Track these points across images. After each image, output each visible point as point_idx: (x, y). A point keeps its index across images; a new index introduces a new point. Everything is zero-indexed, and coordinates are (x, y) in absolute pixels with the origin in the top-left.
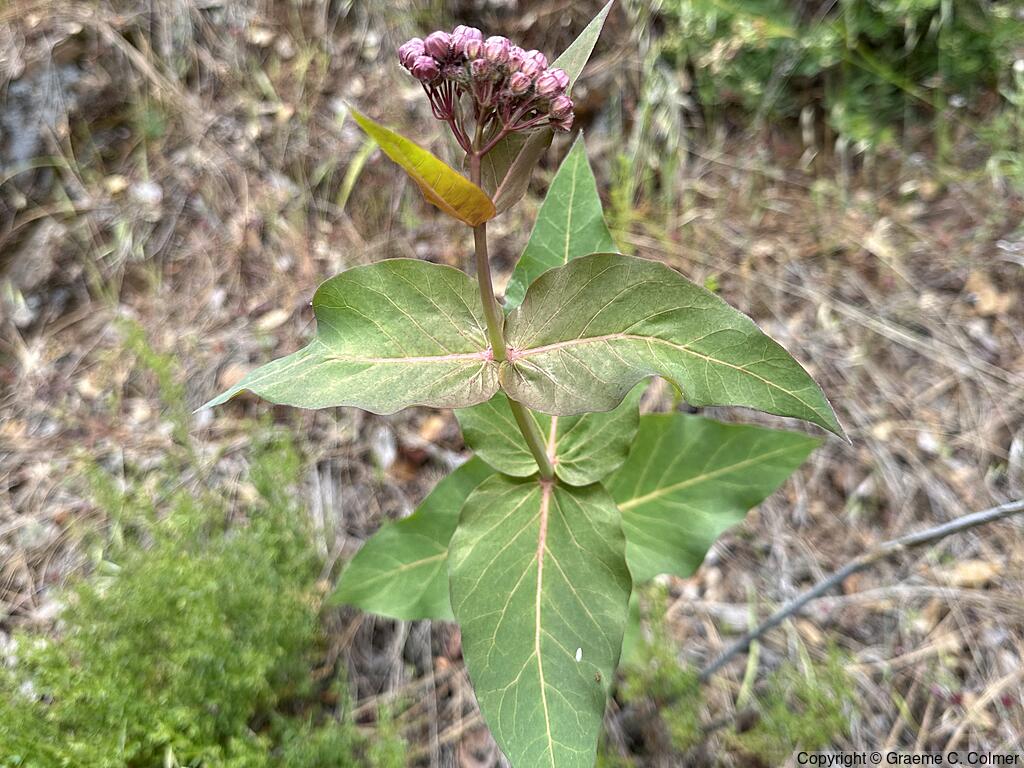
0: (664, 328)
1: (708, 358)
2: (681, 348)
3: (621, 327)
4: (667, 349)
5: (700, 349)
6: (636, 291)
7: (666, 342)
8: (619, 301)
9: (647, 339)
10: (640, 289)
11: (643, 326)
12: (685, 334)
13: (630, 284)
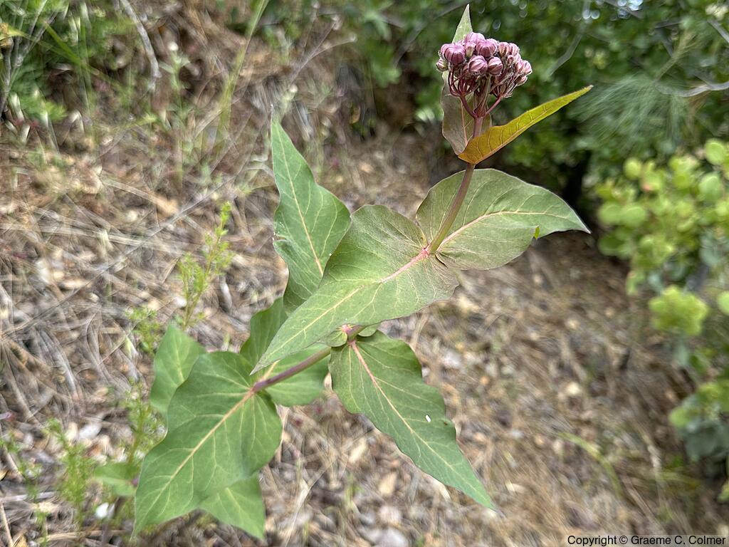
0: (503, 205)
1: (529, 214)
2: (516, 212)
3: (483, 212)
4: (509, 215)
5: (525, 210)
6: (483, 189)
7: (508, 212)
8: (476, 197)
9: (499, 213)
10: (486, 187)
11: (494, 207)
12: (515, 204)
13: (479, 185)
